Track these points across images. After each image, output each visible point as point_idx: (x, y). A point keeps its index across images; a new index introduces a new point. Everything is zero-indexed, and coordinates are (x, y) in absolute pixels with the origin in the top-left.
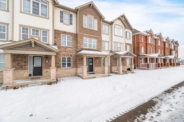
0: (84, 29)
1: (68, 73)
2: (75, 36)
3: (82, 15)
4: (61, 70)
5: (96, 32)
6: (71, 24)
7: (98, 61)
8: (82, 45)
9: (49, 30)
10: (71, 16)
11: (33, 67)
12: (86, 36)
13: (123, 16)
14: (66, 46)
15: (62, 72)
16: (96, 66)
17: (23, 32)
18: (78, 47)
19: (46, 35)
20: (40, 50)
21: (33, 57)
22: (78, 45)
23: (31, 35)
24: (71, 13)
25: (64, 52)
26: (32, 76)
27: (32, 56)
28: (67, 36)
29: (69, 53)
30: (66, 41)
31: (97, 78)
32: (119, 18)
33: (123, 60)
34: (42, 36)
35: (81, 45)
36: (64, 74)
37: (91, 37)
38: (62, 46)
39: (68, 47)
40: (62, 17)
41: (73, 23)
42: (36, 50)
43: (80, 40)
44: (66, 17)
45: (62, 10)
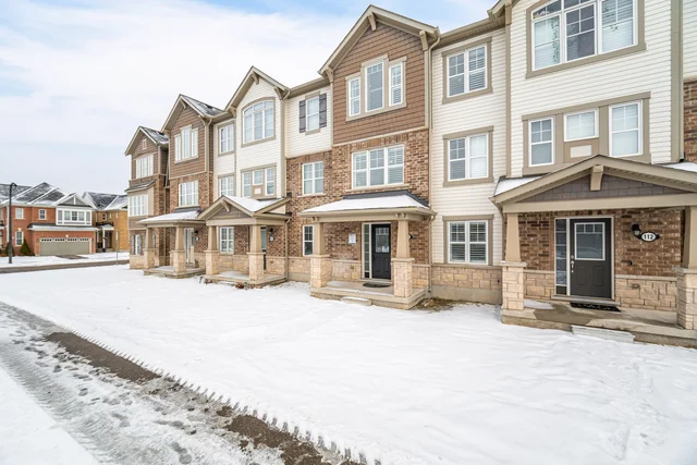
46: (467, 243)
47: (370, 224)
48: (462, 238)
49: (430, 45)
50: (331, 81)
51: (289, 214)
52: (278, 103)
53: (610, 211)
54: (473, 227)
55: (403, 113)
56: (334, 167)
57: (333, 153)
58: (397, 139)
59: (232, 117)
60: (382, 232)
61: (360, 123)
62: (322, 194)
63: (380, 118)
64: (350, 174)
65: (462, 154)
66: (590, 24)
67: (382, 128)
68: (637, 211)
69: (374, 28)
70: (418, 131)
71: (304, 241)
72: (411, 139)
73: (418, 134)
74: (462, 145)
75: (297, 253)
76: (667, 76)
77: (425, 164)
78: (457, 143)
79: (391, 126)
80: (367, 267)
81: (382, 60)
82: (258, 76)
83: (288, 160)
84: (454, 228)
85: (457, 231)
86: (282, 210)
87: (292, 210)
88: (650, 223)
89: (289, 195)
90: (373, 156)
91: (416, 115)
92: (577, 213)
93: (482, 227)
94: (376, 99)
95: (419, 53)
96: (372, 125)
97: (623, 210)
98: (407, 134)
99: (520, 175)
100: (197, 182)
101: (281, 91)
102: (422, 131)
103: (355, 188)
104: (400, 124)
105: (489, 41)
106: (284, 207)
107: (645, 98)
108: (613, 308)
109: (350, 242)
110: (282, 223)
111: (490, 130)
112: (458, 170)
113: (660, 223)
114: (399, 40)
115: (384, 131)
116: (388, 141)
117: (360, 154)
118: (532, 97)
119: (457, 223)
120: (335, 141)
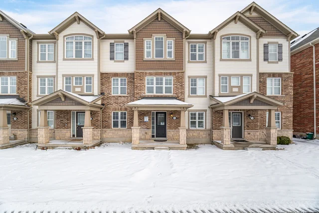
0: (145, 63)
1: (121, 137)
2: (132, 76)
3: (141, 38)
4: (111, 131)
5: (171, 63)
6: (126, 58)
7: (175, 118)
8: (143, 91)
9: (93, 76)
10: (126, 45)
11: (77, 125)
12: (151, 74)
13: (253, 8)
14: (119, 94)
15: (111, 134)
16: (170, 128)
17: (66, 83)
18: (135, 94)
19: (90, 83)
20: (71, 104)
21: (77, 113)
22: (135, 92)
23: (74, 85)
24: (126, 41)
25: (114, 105)
26: (76, 136)
27: (75, 112)
28: (119, 79)
29: (122, 105)
30: (119, 87)
31: (155, 150)
32: (235, 18)
33: (249, 115)
34: (85, 85)
35: (139, 91)
36: (115, 137)
37: (161, 74)
38: (113, 95)
39: (121, 96)
40: (112, 52)
41: (129, 57)
42: (67, 104)
43: (139, 82)
44: (119, 49)
45: (112, 41)
46: (197, 120)
47: (155, 112)
48: (195, 118)
49: (185, 37)
50: (135, 37)
51: (103, 104)
52: (96, 40)
53: (243, 110)
54: (199, 114)
55: (173, 63)
56: (135, 82)
57: (135, 75)
58: (170, 74)
59: (55, 39)
60: (161, 116)
61: (152, 63)
62: (126, 95)
63: (162, 63)
64: (145, 87)
65: (195, 85)
66: (238, 48)
67: (163, 67)
68: (249, 110)
69: (159, 19)
70: (180, 72)
71: (112, 120)
72: (177, 75)
73: (180, 74)
74: (195, 81)
75: (108, 127)
76: (256, 70)
77: (182, 86)
78: (194, 80)
79: (167, 67)
80: (153, 132)
81: (163, 36)
82: (80, 19)
83: (102, 74)
84: (192, 114)
85: (193, 116)
86: (99, 102)
87: (105, 102)
88: (252, 114)
89: (102, 94)
90: (157, 79)
91: (179, 65)
92: (235, 110)
93: (202, 114)
94: (159, 53)
95: (181, 38)
96: (158, 65)
97: (247, 110)
98: (175, 72)
99: (218, 95)
100: (15, 78)
101: (99, 33)
102: (182, 72)
103: (147, 94)
104: (172, 67)
105: (206, 43)
106: (100, 101)
107: (251, 75)
108: (244, 141)
109: (145, 120)
110: (99, 110)
111: (206, 77)
112: (194, 91)
113: (254, 114)
114: (171, 29)
115: (164, 69)
116: (165, 74)
117: (150, 77)
118: (222, 68)
119: (193, 112)
120: (137, 69)
